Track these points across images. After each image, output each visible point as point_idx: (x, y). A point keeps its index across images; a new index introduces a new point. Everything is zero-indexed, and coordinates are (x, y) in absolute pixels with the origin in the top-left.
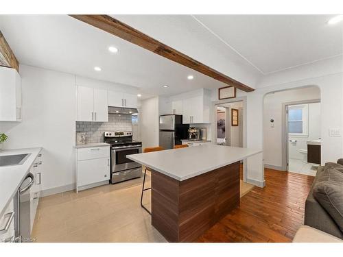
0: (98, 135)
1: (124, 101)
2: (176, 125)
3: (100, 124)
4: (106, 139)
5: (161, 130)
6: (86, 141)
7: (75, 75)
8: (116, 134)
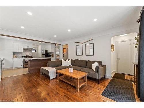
0: (20, 55)
1: (28, 46)
2: (45, 53)
3: (21, 52)
4: (23, 57)
5: (42, 54)
6: (16, 57)
7: (13, 40)
8: (26, 55)
